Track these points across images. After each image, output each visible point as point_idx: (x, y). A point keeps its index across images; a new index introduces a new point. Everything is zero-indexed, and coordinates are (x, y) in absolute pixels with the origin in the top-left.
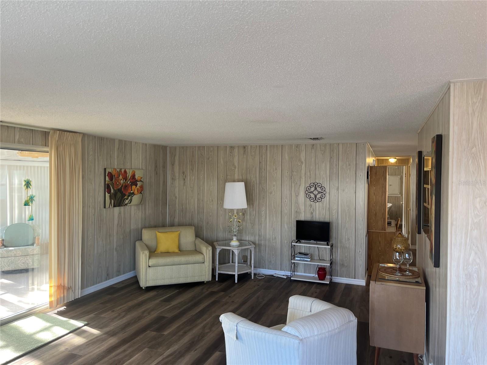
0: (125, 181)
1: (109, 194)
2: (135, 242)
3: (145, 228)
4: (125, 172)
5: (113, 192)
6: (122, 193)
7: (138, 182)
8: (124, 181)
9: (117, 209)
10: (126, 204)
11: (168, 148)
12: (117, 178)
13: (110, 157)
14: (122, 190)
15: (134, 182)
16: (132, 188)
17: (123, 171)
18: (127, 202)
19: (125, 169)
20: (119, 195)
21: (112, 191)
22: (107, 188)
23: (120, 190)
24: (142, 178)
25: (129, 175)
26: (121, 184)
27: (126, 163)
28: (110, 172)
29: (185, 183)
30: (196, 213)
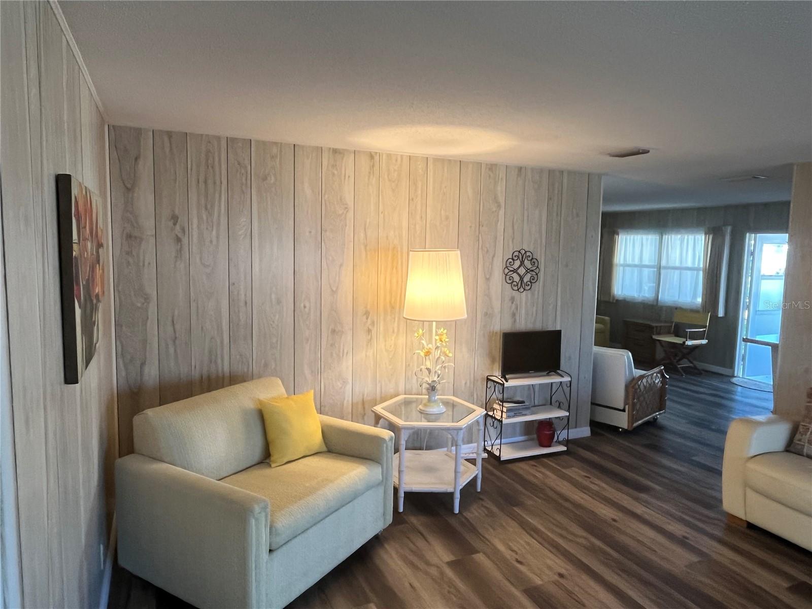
6: (90, 298)
11: (106, 128)
12: (84, 231)
14: (90, 284)
16: (97, 275)
20: (88, 308)
29: (180, 251)
30: (226, 340)
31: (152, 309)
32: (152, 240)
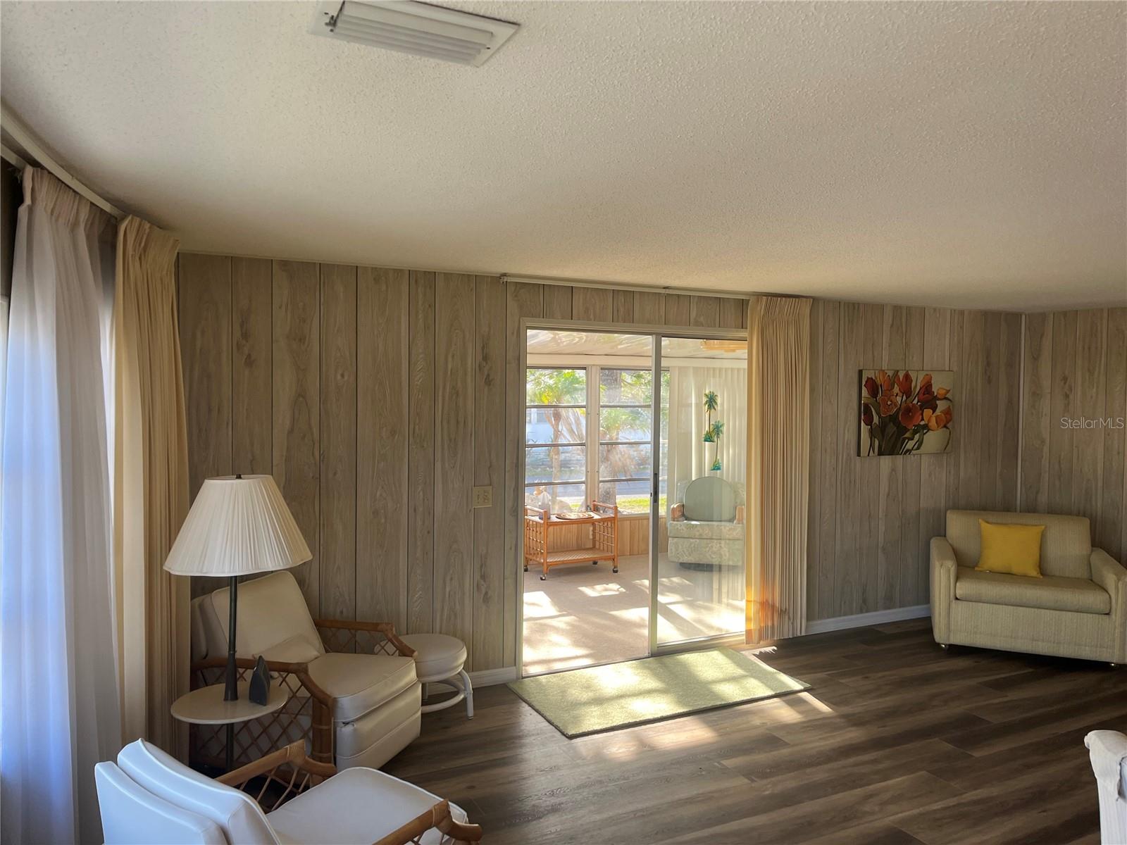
0: (907, 398)
1: (869, 427)
2: (930, 539)
3: (956, 507)
4: (907, 377)
5: (877, 423)
6: (898, 424)
7: (938, 402)
8: (904, 397)
9: (886, 461)
10: (909, 451)
11: (1023, 317)
12: (888, 392)
13: (873, 344)
14: (900, 419)
15: (929, 399)
16: (922, 414)
17: (901, 375)
18: (910, 445)
19: (908, 372)
20: (891, 429)
21: (876, 419)
22: (865, 413)
23: (893, 419)
24: (948, 391)
25: (917, 383)
26: (896, 406)
27: (911, 358)
28: (872, 378)
29: (1067, 405)
30: (1100, 484)
31: (1046, 449)
32: (1049, 396)
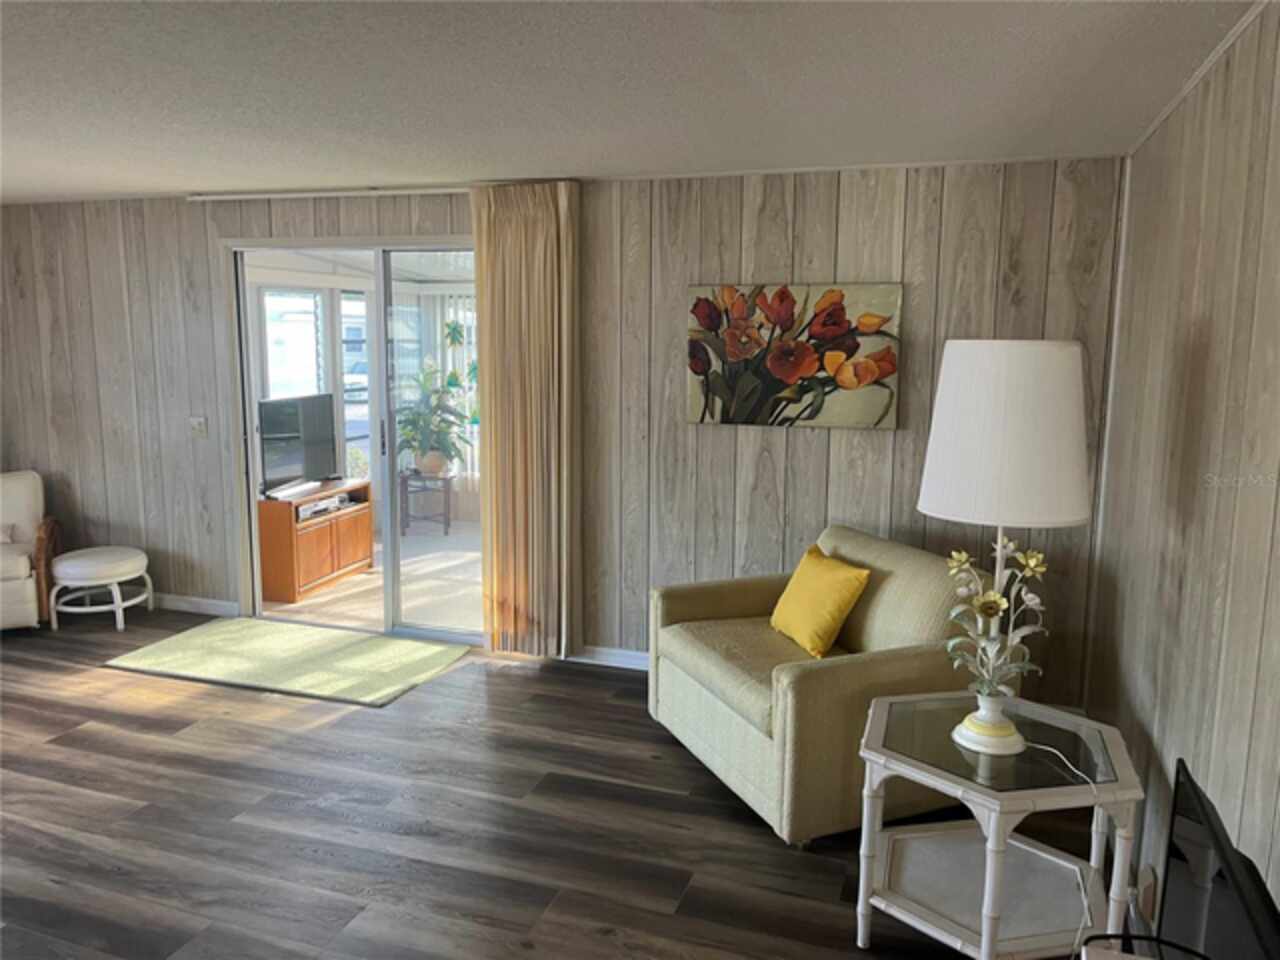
0: (783, 332)
1: (702, 378)
4: (784, 295)
5: (720, 370)
6: (764, 375)
7: (860, 339)
8: (778, 331)
9: (749, 436)
10: (791, 421)
12: (741, 321)
14: (769, 365)
15: (837, 333)
16: (821, 360)
17: (770, 293)
18: (792, 410)
19: (785, 287)
20: (750, 382)
21: (716, 365)
22: (693, 356)
23: (756, 366)
24: (887, 320)
25: (808, 305)
26: (760, 345)
28: (707, 300)
